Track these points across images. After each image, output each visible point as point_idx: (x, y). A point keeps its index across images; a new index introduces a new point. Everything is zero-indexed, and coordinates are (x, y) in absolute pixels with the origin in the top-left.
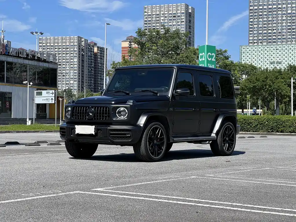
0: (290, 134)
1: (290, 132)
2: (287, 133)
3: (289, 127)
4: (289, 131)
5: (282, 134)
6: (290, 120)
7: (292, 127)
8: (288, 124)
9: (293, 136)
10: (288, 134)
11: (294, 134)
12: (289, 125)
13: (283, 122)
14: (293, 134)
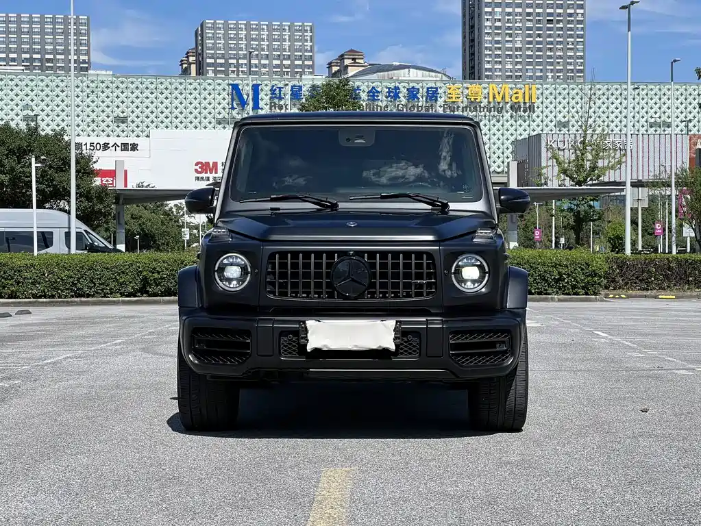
0: (35, 302)
1: (35, 296)
2: (26, 298)
3: (32, 283)
4: (33, 295)
5: (12, 303)
6: (32, 265)
7: (39, 284)
8: (29, 277)
9: (43, 306)
10: (30, 302)
11: (46, 302)
12: (31, 278)
13: (15, 272)
14: (43, 302)
